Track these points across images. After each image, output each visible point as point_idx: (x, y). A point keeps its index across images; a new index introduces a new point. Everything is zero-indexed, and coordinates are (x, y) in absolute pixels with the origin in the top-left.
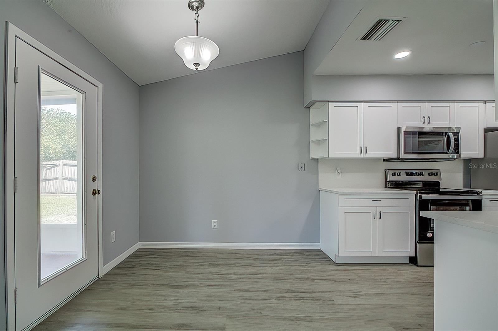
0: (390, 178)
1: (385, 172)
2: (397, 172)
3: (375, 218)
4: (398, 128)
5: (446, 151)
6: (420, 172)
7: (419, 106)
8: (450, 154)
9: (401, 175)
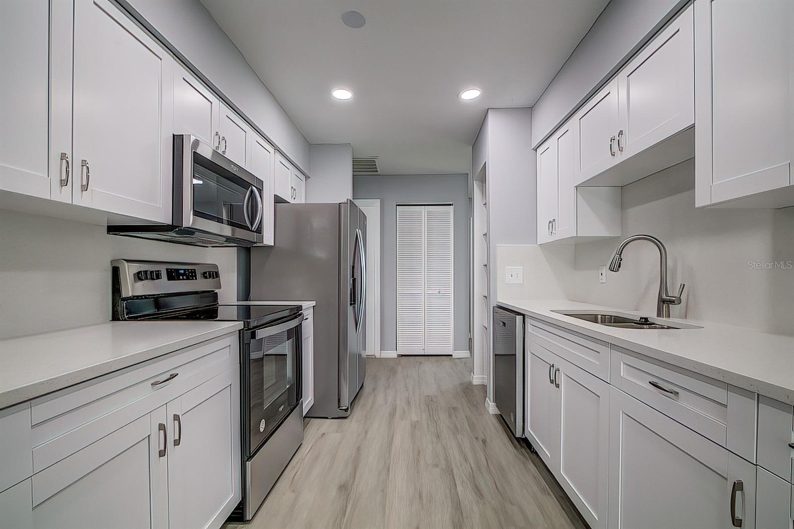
1: (115, 270)
2: (149, 268)
4: (173, 134)
5: (249, 225)
6: (191, 270)
7: (210, 102)
8: (253, 231)
9: (161, 278)
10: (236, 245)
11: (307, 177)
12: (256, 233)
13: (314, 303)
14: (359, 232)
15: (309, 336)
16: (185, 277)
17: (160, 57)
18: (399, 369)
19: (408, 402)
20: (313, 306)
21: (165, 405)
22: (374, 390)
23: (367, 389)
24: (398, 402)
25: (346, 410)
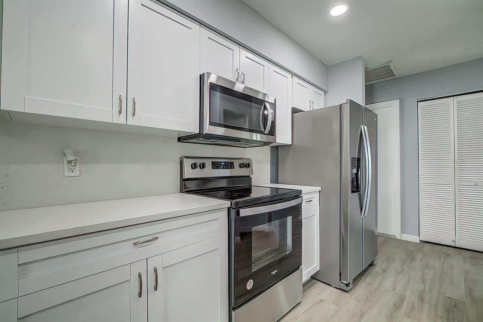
0: (189, 173)
1: (181, 162)
2: (199, 162)
3: (140, 295)
4: (200, 75)
5: (263, 130)
6: (230, 162)
7: (232, 49)
8: (266, 134)
9: (205, 168)
10: (259, 145)
11: (326, 92)
12: (269, 135)
13: (320, 188)
14: (364, 128)
15: (315, 215)
16: (225, 167)
17: (190, 27)
18: (419, 256)
19: (422, 297)
20: (319, 191)
21: (146, 259)
22: (384, 271)
23: (378, 268)
24: (408, 293)
25: (347, 285)
